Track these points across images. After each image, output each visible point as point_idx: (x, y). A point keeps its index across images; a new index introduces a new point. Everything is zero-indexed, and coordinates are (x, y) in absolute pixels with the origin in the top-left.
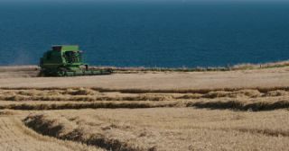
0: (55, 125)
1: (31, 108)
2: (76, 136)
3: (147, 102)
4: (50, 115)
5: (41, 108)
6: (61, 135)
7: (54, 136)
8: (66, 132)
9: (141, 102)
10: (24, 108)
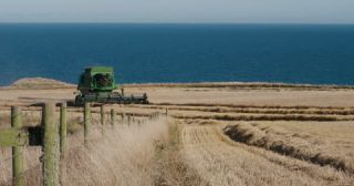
0: (247, 133)
1: (233, 119)
2: (262, 144)
3: (335, 116)
4: (245, 125)
5: (240, 119)
6: (251, 142)
7: (245, 142)
8: (255, 139)
9: (328, 116)
10: (226, 118)
